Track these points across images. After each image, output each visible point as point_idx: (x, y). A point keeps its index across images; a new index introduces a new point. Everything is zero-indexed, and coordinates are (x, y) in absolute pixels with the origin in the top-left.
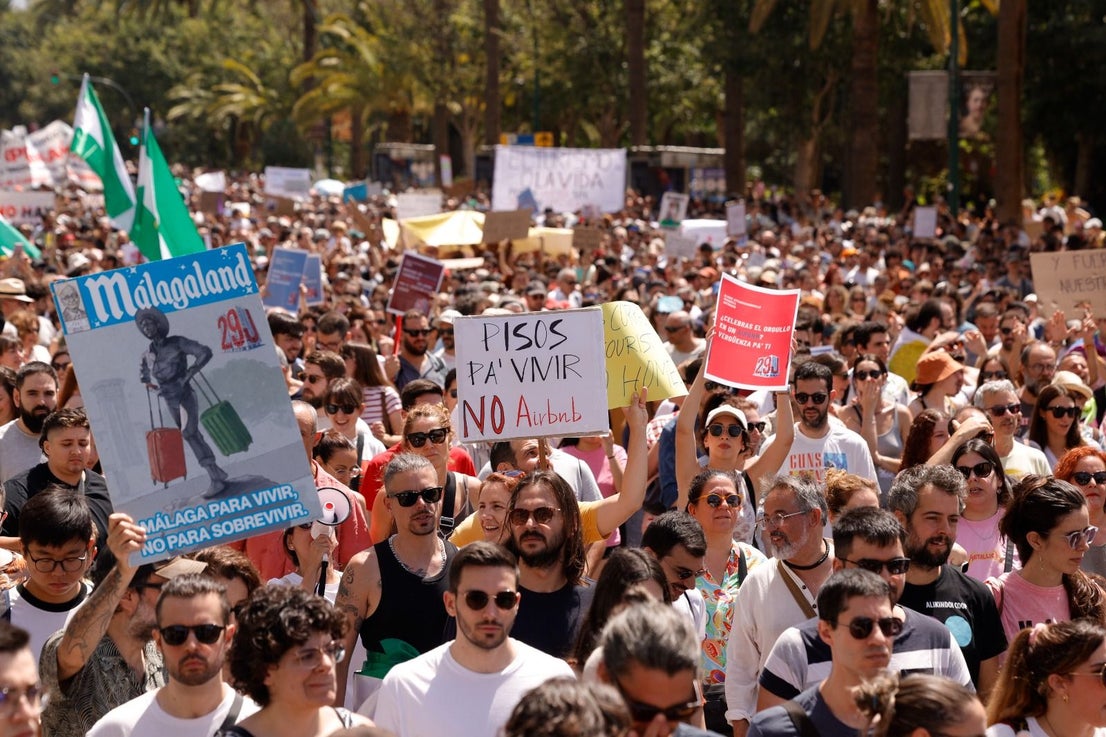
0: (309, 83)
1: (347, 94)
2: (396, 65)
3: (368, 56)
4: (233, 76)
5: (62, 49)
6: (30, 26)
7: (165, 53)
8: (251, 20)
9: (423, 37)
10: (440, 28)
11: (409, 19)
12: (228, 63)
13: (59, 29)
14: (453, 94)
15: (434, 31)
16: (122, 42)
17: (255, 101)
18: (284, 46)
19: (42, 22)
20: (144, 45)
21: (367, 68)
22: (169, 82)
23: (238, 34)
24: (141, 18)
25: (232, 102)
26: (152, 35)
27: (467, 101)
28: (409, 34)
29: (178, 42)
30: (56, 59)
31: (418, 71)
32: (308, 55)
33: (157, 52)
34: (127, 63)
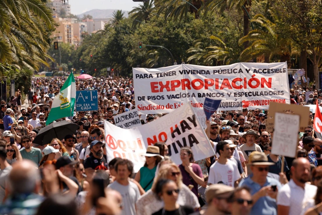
0: (246, 44)
1: (263, 48)
2: (283, 35)
3: (271, 31)
4: (214, 43)
5: (143, 34)
6: (130, 25)
7: (185, 34)
8: (221, 18)
9: (295, 22)
10: (303, 18)
11: (289, 15)
12: (212, 37)
13: (142, 26)
14: (309, 46)
15: (300, 19)
16: (168, 30)
17: (223, 52)
18: (236, 29)
19: (135, 23)
20: (177, 30)
21: (271, 36)
22: (188, 47)
23: (216, 24)
24: (176, 20)
25: (213, 53)
26: (180, 26)
27: (315, 49)
28: (289, 21)
29: (191, 29)
30: (141, 38)
31: (293, 37)
32: (246, 33)
33: (182, 34)
34: (170, 38)
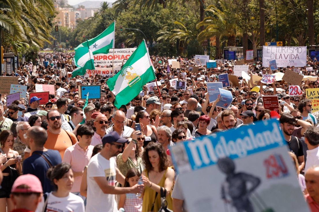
0: (202, 28)
1: (214, 31)
2: (230, 21)
3: (221, 18)
4: (177, 26)
5: (123, 20)
6: (113, 13)
7: (156, 20)
8: (183, 8)
9: (239, 12)
10: (245, 8)
11: (234, 6)
12: (176, 22)
13: (122, 14)
14: (249, 30)
15: (243, 10)
16: (142, 17)
17: (184, 34)
18: (194, 16)
19: (117, 11)
20: (149, 18)
21: (221, 22)
22: (157, 29)
23: (179, 13)
24: (148, 9)
25: (177, 35)
26: (152, 14)
27: (254, 32)
28: (235, 11)
29: (160, 16)
30: (122, 23)
31: (237, 23)
32: (202, 19)
33: (153, 19)
34: (144, 23)
